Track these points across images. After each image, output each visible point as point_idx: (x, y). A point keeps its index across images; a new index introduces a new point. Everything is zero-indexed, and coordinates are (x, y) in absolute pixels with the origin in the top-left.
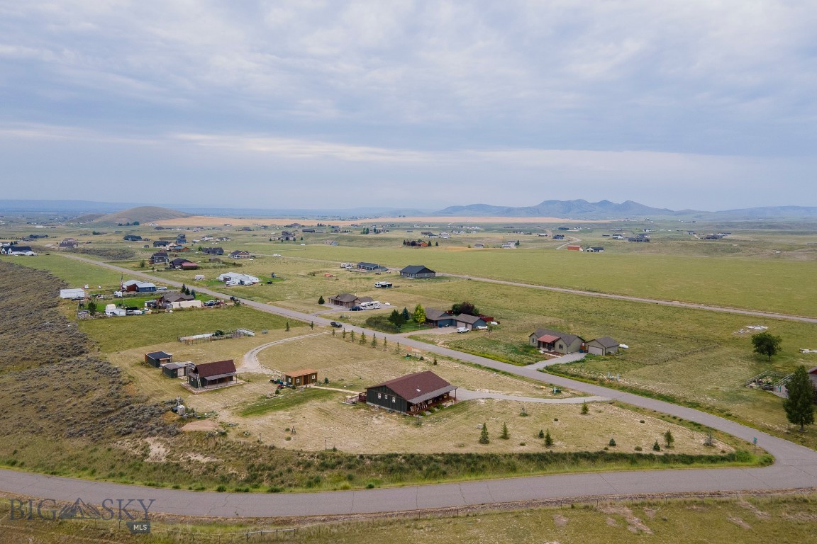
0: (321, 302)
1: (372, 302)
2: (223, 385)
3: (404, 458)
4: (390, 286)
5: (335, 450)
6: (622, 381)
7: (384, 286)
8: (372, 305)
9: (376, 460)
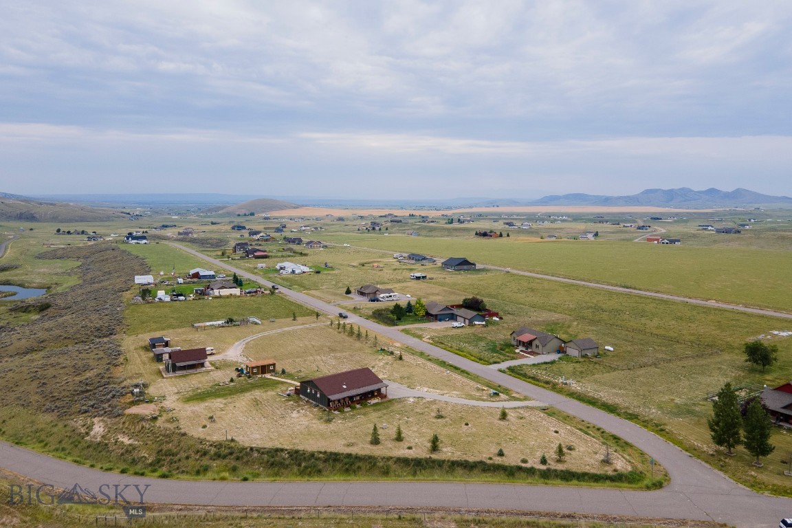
0: (348, 292)
1: (391, 294)
2: (191, 371)
3: (288, 453)
4: (423, 277)
5: (232, 440)
6: (575, 386)
7: (418, 278)
8: (391, 296)
9: (263, 453)
